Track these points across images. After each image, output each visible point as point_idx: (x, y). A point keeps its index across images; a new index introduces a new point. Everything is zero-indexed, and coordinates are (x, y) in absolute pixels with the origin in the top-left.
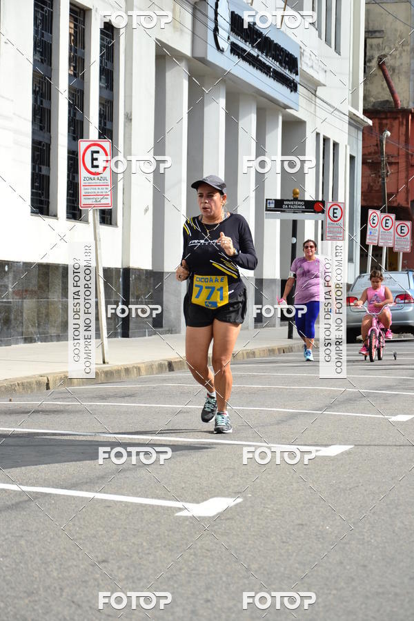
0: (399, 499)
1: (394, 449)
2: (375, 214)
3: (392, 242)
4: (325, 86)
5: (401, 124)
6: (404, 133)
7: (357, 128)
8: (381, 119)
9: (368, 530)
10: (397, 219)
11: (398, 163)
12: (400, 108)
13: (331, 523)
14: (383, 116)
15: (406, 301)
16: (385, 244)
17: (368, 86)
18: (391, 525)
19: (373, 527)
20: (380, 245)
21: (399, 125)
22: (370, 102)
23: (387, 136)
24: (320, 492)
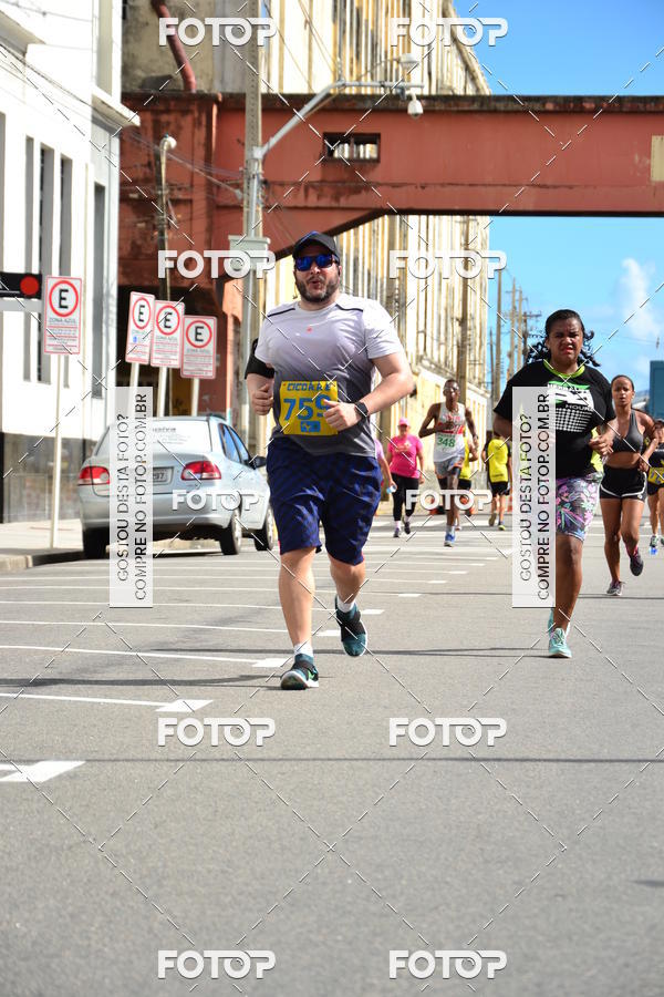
0: (165, 866)
1: (165, 766)
2: (143, 303)
3: (178, 357)
4: (42, 42)
5: (197, 123)
6: (203, 141)
7: (110, 130)
8: (156, 112)
9: (101, 927)
10: (188, 312)
11: (191, 201)
12: (194, 91)
13: (27, 915)
14: (161, 107)
15: (205, 475)
16: (165, 361)
17: (131, 46)
18: (146, 918)
19: (110, 922)
20: (155, 363)
21: (194, 126)
22: (135, 79)
23: (169, 146)
24: (9, 854)
